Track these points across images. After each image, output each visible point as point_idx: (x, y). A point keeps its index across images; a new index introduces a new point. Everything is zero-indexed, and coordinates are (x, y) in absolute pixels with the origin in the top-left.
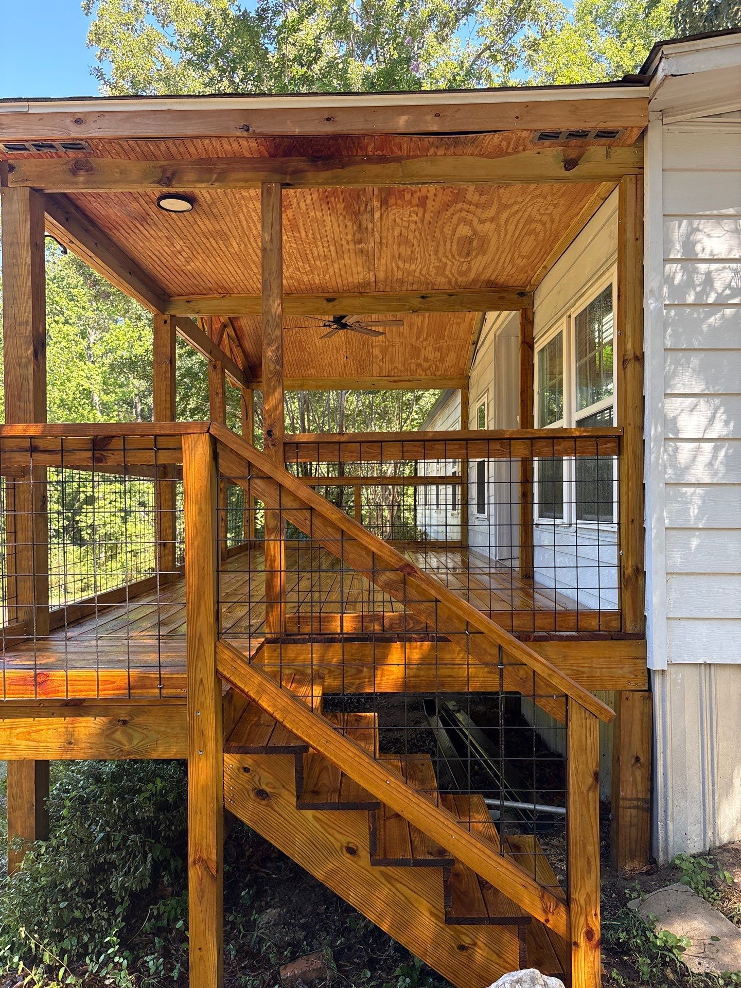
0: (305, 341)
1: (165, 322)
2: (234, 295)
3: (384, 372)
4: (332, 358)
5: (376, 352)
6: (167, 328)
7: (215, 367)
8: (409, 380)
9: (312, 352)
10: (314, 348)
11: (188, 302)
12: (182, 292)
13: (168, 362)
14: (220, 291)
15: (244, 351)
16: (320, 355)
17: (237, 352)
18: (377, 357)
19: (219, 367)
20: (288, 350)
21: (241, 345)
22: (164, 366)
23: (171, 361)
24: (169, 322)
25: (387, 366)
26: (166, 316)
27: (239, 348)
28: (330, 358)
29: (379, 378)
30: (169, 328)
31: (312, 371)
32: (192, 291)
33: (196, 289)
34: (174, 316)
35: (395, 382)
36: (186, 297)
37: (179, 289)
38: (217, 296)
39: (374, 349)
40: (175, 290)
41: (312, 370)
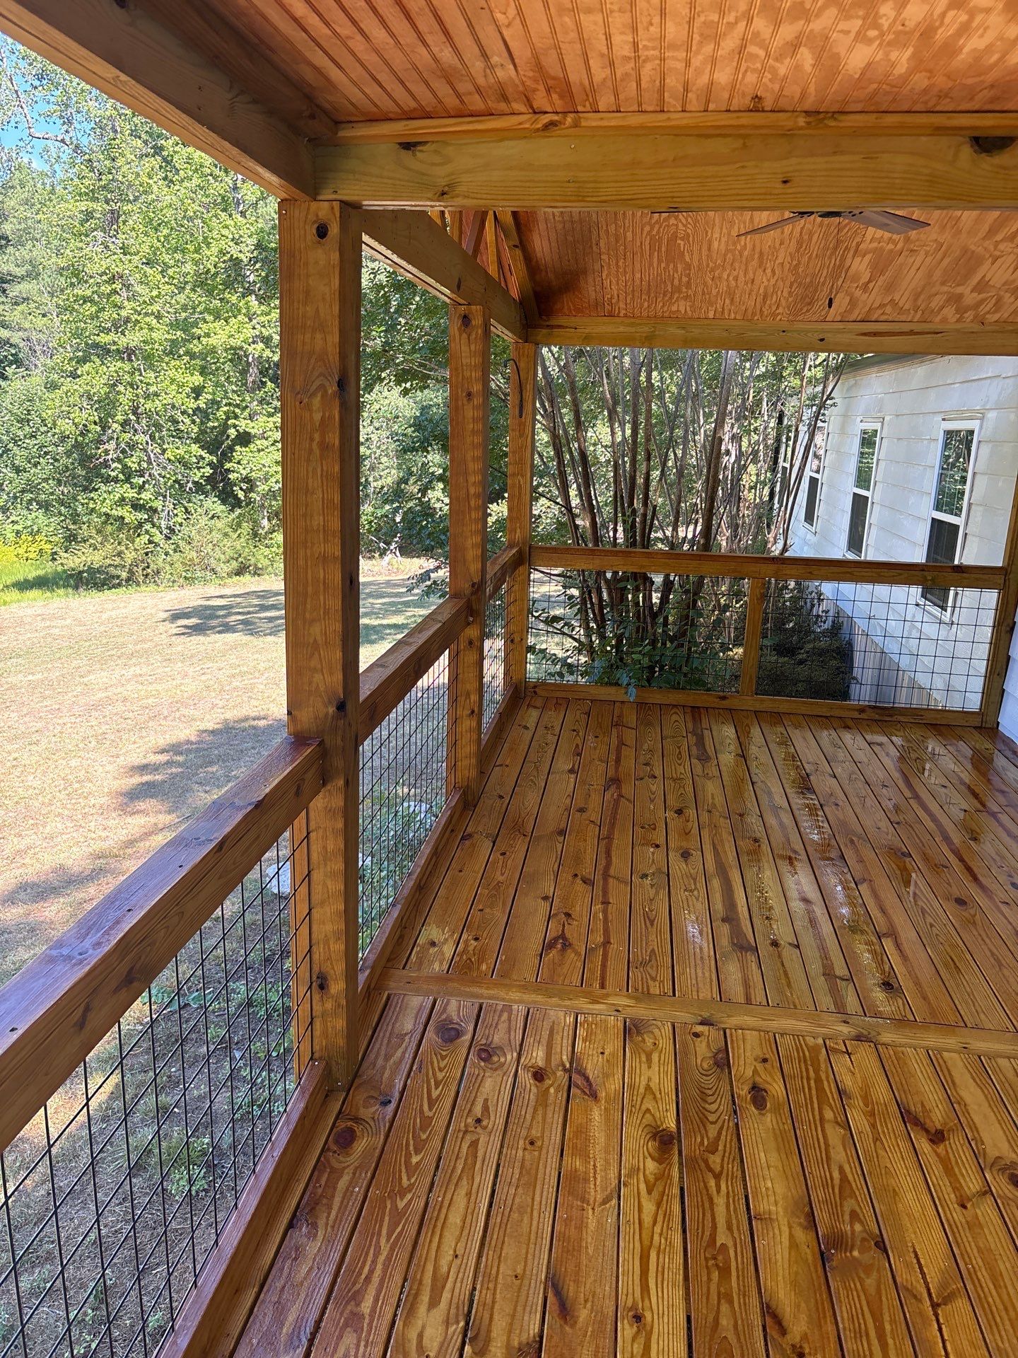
0: (686, 237)
1: (322, 232)
2: (591, 121)
3: (856, 312)
4: (742, 278)
5: (861, 266)
6: (326, 256)
7: (466, 320)
8: (912, 333)
9: (696, 263)
10: (704, 252)
11: (407, 146)
12: (386, 104)
13: (332, 389)
14: (540, 101)
15: (528, 258)
16: (712, 270)
17: (513, 259)
18: (855, 278)
19: (477, 321)
20: (638, 258)
21: (523, 245)
22: (317, 401)
23: (341, 384)
24: (334, 230)
25: (873, 298)
26: (324, 209)
27: (518, 252)
28: (736, 279)
29: (841, 326)
30: (335, 257)
31: (682, 307)
32: (426, 98)
33: (443, 89)
34: (356, 206)
35: (875, 334)
36: (399, 128)
37: (373, 90)
38: (526, 120)
39: (858, 260)
40: (355, 95)
41: (682, 303)
